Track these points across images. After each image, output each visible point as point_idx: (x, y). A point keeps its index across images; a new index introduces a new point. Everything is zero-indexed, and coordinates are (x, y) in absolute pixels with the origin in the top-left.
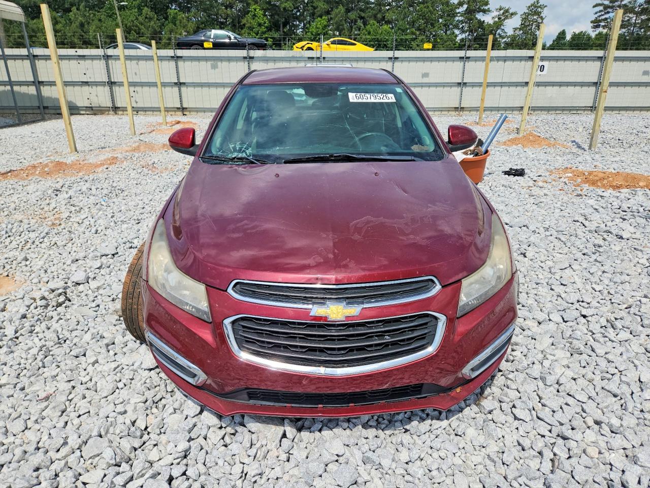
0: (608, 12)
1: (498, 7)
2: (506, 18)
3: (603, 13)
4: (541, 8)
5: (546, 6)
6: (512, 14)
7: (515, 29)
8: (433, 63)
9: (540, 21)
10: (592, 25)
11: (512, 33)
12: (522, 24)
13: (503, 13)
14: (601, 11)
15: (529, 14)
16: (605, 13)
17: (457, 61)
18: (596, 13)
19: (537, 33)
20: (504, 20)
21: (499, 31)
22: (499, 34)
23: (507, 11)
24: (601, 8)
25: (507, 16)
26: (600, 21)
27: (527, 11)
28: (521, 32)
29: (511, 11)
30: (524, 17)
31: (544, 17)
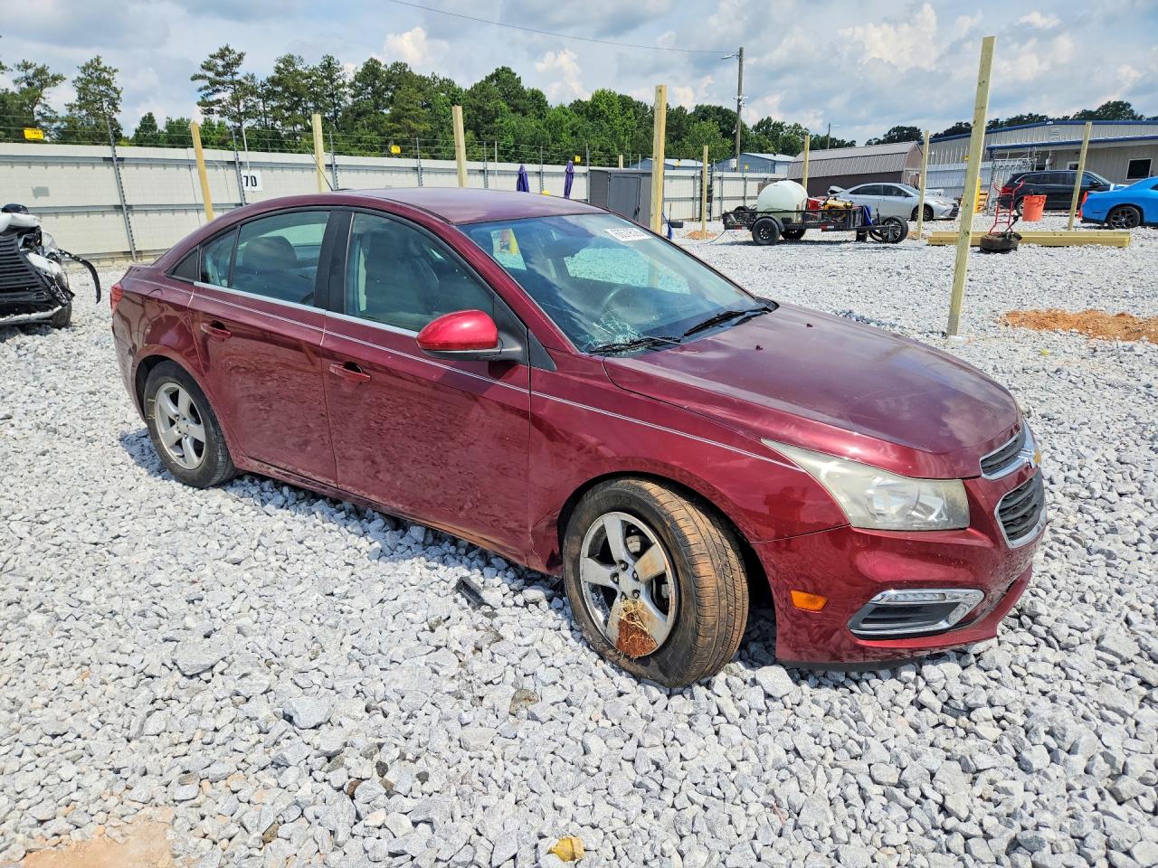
0: (218, 91)
1: (20, 62)
2: (44, 84)
3: (210, 91)
4: (109, 73)
5: (115, 71)
6: (55, 79)
7: (71, 107)
8: (51, 168)
9: (116, 96)
10: (200, 108)
11: (68, 113)
12: (80, 98)
13: (35, 76)
14: (206, 88)
15: (88, 82)
16: (214, 91)
17: (100, 164)
18: (200, 90)
19: (116, 116)
20: (42, 87)
21: (38, 108)
22: (40, 114)
23: (42, 71)
24: (207, 83)
25: (45, 81)
26: (212, 103)
27: (82, 76)
28: (84, 112)
29: (51, 72)
30: (79, 85)
31: (119, 89)
